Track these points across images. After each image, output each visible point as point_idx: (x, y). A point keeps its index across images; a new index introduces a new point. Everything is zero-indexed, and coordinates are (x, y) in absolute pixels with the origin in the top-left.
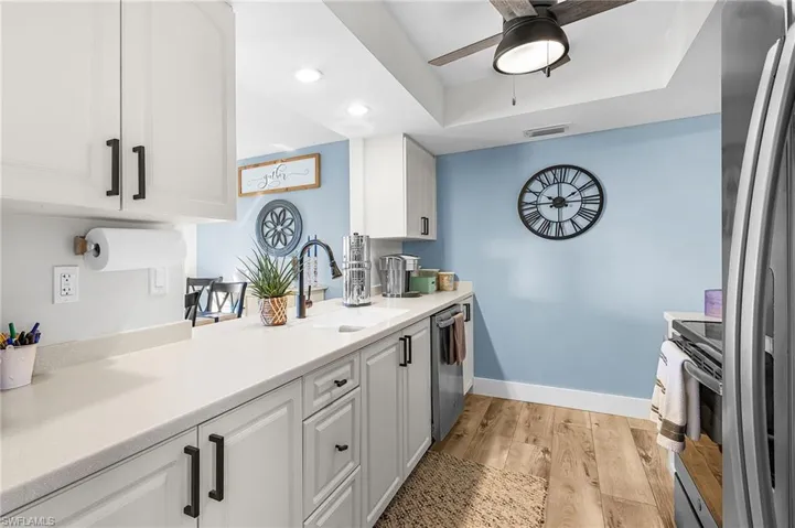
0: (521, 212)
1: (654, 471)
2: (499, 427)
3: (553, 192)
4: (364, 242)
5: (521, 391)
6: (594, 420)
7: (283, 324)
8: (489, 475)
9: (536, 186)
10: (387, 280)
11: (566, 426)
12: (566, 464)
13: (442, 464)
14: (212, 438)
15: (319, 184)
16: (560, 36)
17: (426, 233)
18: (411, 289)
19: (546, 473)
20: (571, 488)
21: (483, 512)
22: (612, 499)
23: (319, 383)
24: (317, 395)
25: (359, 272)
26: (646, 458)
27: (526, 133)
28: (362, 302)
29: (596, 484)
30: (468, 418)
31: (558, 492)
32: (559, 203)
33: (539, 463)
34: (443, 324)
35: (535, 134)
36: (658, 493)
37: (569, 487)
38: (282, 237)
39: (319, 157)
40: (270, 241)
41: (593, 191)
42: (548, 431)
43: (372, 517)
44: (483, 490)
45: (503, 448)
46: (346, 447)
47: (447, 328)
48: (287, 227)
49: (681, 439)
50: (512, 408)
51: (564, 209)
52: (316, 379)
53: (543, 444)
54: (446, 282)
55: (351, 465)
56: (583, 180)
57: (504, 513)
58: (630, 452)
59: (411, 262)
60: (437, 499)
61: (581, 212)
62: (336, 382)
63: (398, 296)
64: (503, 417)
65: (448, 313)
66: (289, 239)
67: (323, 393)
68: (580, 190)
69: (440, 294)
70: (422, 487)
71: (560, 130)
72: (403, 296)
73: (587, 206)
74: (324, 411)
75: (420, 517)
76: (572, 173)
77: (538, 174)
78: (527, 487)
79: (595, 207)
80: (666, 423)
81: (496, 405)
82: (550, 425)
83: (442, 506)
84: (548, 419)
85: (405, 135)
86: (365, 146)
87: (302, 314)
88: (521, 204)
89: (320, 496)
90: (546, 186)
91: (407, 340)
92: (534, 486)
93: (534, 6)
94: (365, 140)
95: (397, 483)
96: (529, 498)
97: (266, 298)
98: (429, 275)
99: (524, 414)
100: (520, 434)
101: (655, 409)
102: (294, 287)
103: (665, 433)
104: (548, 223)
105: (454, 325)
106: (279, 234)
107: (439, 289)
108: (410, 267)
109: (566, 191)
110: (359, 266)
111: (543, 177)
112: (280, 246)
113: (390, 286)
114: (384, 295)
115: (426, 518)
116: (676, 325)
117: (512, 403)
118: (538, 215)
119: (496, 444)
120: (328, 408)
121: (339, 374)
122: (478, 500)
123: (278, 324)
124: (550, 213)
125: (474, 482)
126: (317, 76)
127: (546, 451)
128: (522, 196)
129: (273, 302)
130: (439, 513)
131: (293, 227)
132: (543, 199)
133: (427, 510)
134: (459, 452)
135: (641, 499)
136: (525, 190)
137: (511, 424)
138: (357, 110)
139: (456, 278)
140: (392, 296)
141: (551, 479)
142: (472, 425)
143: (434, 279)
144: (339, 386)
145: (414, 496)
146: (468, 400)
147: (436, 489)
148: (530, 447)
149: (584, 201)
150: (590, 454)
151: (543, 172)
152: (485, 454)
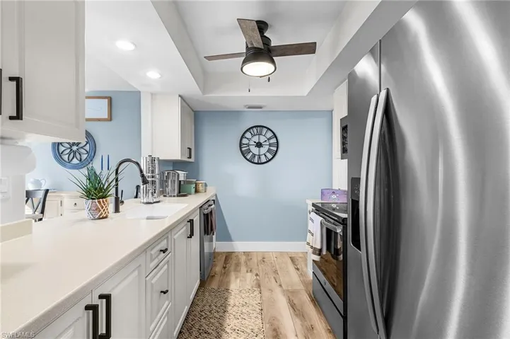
0: (241, 148)
1: (301, 274)
2: (232, 268)
3: (256, 139)
4: (156, 162)
5: (239, 246)
6: (275, 256)
7: (106, 217)
8: (233, 293)
9: (248, 135)
10: (167, 186)
11: (263, 260)
12: (267, 279)
13: (207, 294)
14: (101, 297)
15: (110, 119)
16: (273, 62)
17: (190, 157)
18: (182, 192)
19: (259, 286)
20: (271, 290)
21: (234, 313)
22: (288, 290)
23: (153, 252)
24: (152, 260)
25: (153, 181)
26: (298, 269)
27: (245, 106)
28: (155, 201)
29: (280, 286)
30: (215, 265)
31: (266, 294)
32: (259, 145)
33: (255, 282)
34: (206, 212)
35: (249, 108)
36: (305, 283)
37: (270, 290)
38: (77, 155)
39: (110, 100)
40: (66, 157)
41: (274, 141)
42: (256, 265)
43: (176, 333)
44: (231, 301)
45: (236, 278)
46: (167, 291)
47: (207, 214)
48: (82, 148)
49: (319, 255)
50: (237, 256)
51: (261, 148)
52: (152, 250)
53: (255, 272)
54: (201, 188)
55: (167, 303)
56: (269, 134)
57: (244, 311)
58: (291, 268)
59: (182, 175)
60: (208, 313)
61: (269, 151)
62: (161, 251)
63: (174, 196)
64: (233, 262)
65: (206, 206)
66: (84, 157)
67: (155, 258)
68: (269, 139)
69: (197, 194)
70: (199, 309)
71: (261, 108)
72: (178, 196)
73: (271, 148)
74: (155, 270)
75: (201, 326)
76: (265, 130)
77: (250, 129)
78: (252, 295)
79: (275, 149)
80: (315, 249)
81: (228, 256)
82: (256, 261)
83: (211, 316)
84: (255, 260)
85: (180, 96)
86: (152, 98)
87: (117, 210)
88: (241, 144)
89: (153, 325)
90: (253, 135)
91: (191, 221)
92: (255, 293)
93: (264, 44)
94: (152, 94)
95: (186, 309)
96: (254, 299)
97: (93, 199)
98: (191, 183)
99: (243, 258)
100: (243, 269)
101: (308, 244)
102: (113, 191)
103: (314, 253)
104: (254, 155)
105: (211, 212)
106: (75, 153)
107: (197, 191)
108: (182, 178)
109: (262, 139)
110: (153, 177)
111: (251, 130)
112: (75, 161)
113: (169, 189)
114: (165, 196)
115: (204, 325)
116: (313, 205)
117: (236, 254)
118: (249, 151)
119: (233, 275)
120: (158, 268)
121: (163, 245)
122: (230, 308)
123: (103, 218)
124: (255, 150)
125: (226, 299)
126: (132, 47)
127: (257, 275)
128: (241, 140)
129: (99, 202)
130: (211, 320)
131: (87, 147)
132: (252, 143)
133: (204, 321)
134: (214, 285)
135: (299, 288)
136: (243, 136)
137: (238, 265)
138: (153, 75)
139: (206, 185)
140: (171, 196)
141: (262, 288)
142: (218, 269)
143: (194, 185)
144: (164, 252)
145: (195, 315)
146: (214, 255)
147: (207, 308)
148: (249, 274)
149: (270, 145)
150: (276, 272)
151: (252, 128)
152: (228, 283)
